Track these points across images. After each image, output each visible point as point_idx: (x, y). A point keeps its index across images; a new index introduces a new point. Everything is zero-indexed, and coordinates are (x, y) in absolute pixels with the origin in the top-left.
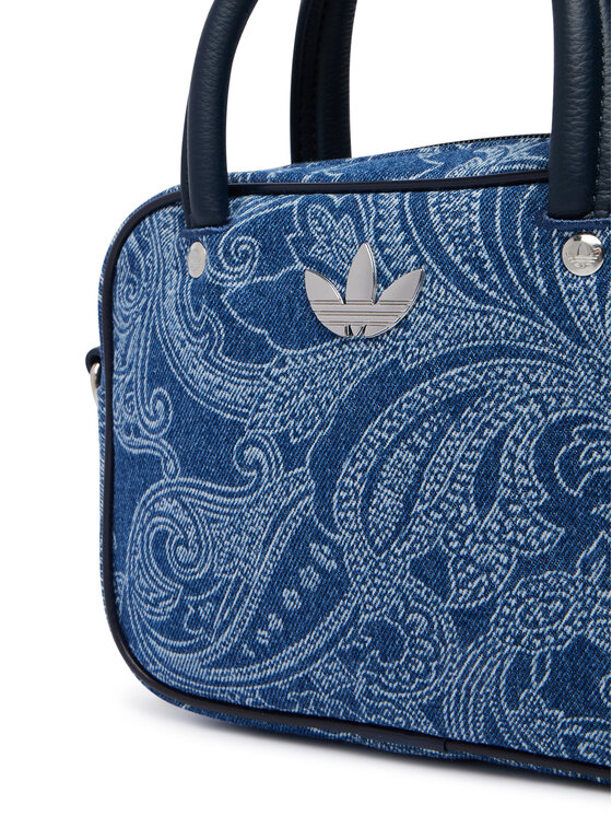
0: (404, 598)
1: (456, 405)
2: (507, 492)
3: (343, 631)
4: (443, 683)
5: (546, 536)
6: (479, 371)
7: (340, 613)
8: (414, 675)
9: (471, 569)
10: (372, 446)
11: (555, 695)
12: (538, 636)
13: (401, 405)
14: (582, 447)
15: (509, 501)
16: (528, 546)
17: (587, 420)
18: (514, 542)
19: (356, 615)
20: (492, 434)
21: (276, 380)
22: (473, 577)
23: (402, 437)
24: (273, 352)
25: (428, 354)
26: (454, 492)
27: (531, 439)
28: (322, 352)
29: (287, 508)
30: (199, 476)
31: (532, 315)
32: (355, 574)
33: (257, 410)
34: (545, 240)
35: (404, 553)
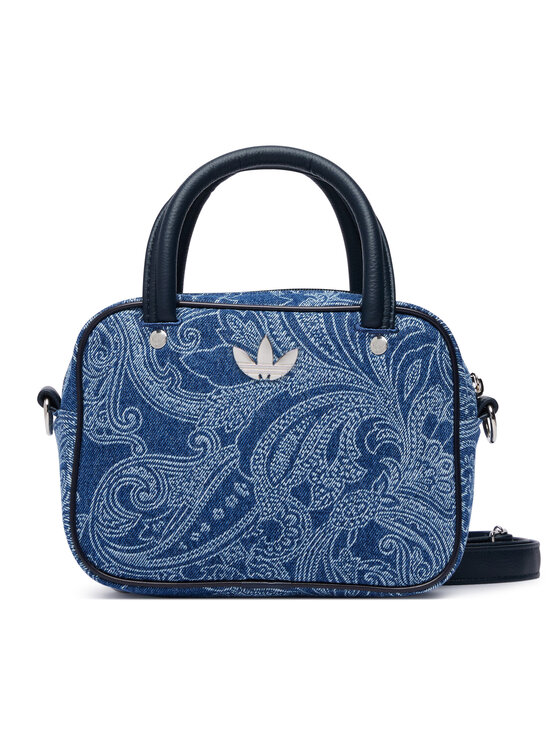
0: (286, 507)
1: (319, 413)
2: (342, 453)
3: (248, 527)
4: (300, 550)
5: (359, 473)
6: (331, 397)
7: (247, 518)
8: (284, 547)
9: (322, 490)
10: (274, 432)
11: (357, 550)
12: (352, 521)
13: (290, 413)
14: (378, 431)
15: (343, 457)
16: (350, 478)
17: (380, 419)
18: (344, 477)
19: (257, 518)
20: (337, 426)
21: (215, 401)
22: (323, 494)
23: (290, 428)
24: (213, 388)
25: (305, 388)
26: (316, 454)
27: (354, 428)
28: (243, 387)
29: (222, 466)
30: (162, 452)
31: (356, 372)
32: (259, 497)
33: (203, 416)
34: (362, 338)
35: (288, 486)
